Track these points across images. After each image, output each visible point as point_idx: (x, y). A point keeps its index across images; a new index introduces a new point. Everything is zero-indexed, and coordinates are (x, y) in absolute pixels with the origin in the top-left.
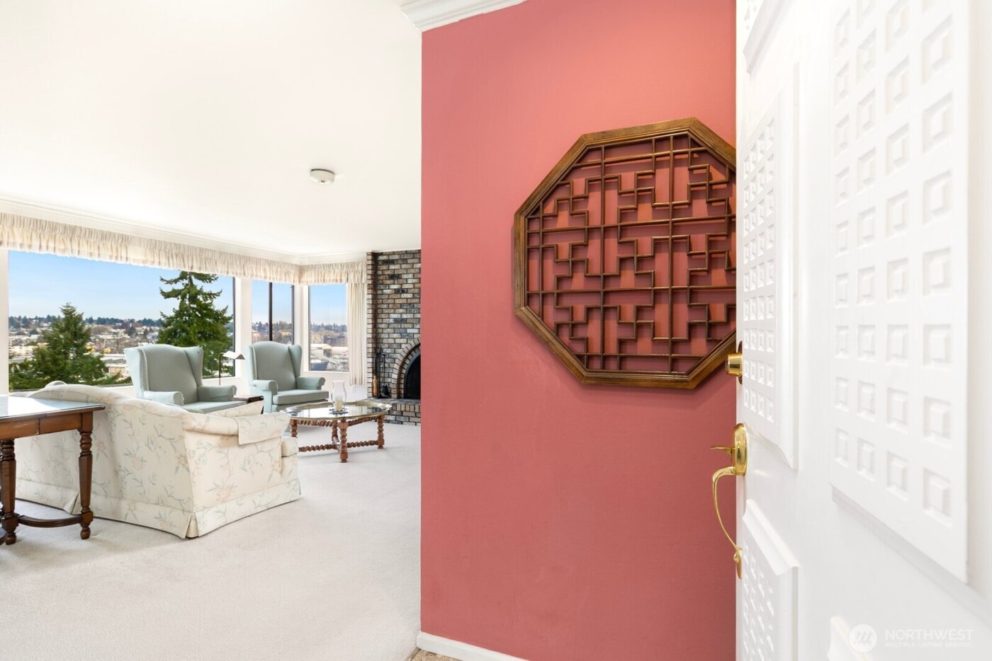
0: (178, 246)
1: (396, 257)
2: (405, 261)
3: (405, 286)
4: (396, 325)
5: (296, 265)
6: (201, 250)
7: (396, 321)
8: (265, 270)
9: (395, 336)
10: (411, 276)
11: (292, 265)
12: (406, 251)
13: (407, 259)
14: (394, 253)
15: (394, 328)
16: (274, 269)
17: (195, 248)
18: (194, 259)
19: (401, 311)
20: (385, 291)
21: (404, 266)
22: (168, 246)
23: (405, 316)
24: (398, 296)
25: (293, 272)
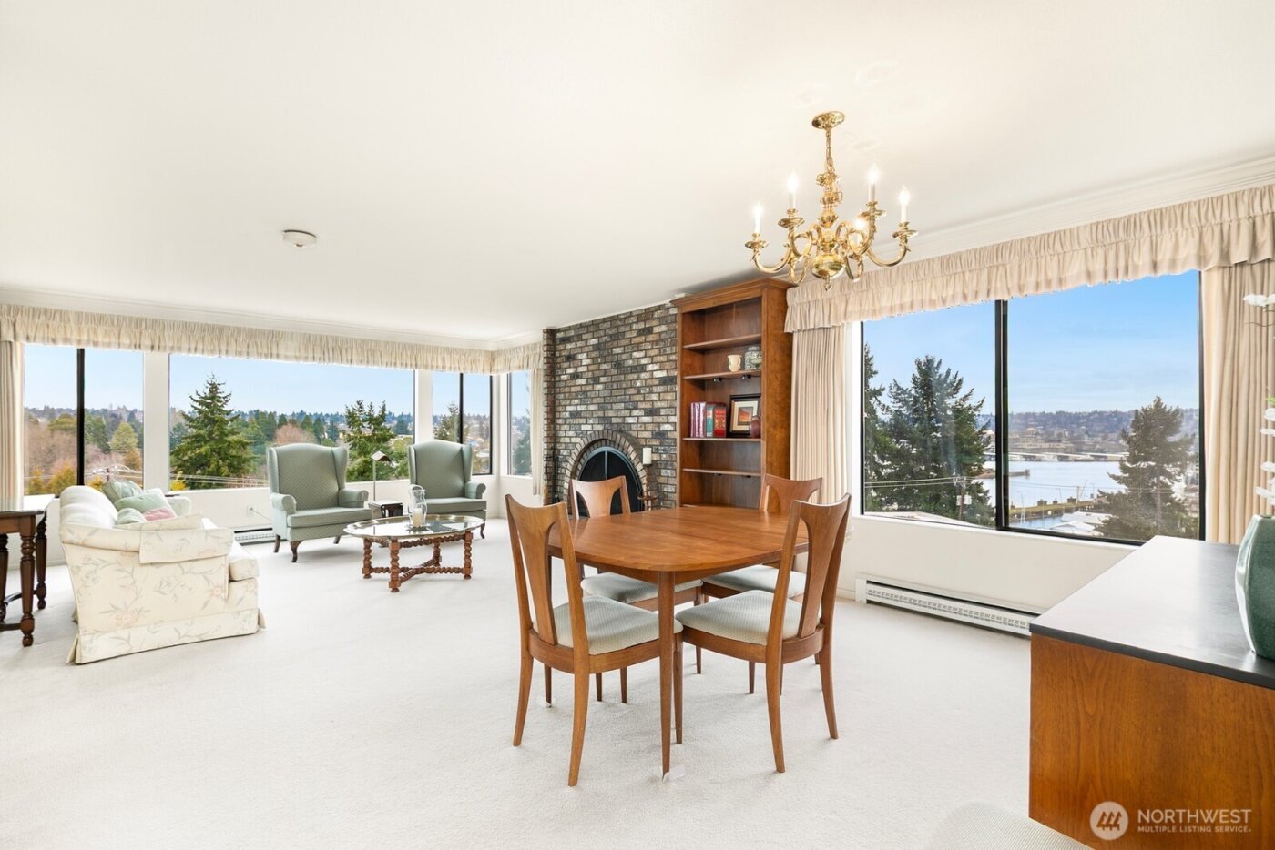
0: (335, 339)
1: (572, 333)
2: (579, 337)
3: (581, 369)
4: (571, 421)
5: (486, 352)
6: (363, 341)
7: (571, 413)
8: (443, 360)
9: (571, 433)
10: (584, 356)
11: (480, 351)
12: (581, 324)
13: (581, 335)
14: (570, 328)
15: (570, 424)
16: (457, 357)
17: (356, 340)
18: (354, 350)
19: (576, 401)
20: (562, 377)
21: (579, 344)
22: (324, 340)
23: (579, 408)
24: (573, 383)
25: (482, 359)
